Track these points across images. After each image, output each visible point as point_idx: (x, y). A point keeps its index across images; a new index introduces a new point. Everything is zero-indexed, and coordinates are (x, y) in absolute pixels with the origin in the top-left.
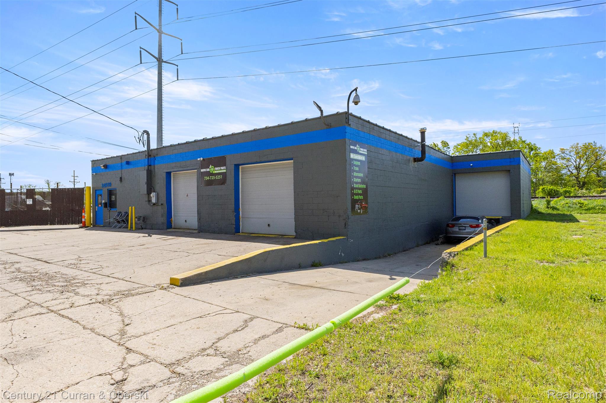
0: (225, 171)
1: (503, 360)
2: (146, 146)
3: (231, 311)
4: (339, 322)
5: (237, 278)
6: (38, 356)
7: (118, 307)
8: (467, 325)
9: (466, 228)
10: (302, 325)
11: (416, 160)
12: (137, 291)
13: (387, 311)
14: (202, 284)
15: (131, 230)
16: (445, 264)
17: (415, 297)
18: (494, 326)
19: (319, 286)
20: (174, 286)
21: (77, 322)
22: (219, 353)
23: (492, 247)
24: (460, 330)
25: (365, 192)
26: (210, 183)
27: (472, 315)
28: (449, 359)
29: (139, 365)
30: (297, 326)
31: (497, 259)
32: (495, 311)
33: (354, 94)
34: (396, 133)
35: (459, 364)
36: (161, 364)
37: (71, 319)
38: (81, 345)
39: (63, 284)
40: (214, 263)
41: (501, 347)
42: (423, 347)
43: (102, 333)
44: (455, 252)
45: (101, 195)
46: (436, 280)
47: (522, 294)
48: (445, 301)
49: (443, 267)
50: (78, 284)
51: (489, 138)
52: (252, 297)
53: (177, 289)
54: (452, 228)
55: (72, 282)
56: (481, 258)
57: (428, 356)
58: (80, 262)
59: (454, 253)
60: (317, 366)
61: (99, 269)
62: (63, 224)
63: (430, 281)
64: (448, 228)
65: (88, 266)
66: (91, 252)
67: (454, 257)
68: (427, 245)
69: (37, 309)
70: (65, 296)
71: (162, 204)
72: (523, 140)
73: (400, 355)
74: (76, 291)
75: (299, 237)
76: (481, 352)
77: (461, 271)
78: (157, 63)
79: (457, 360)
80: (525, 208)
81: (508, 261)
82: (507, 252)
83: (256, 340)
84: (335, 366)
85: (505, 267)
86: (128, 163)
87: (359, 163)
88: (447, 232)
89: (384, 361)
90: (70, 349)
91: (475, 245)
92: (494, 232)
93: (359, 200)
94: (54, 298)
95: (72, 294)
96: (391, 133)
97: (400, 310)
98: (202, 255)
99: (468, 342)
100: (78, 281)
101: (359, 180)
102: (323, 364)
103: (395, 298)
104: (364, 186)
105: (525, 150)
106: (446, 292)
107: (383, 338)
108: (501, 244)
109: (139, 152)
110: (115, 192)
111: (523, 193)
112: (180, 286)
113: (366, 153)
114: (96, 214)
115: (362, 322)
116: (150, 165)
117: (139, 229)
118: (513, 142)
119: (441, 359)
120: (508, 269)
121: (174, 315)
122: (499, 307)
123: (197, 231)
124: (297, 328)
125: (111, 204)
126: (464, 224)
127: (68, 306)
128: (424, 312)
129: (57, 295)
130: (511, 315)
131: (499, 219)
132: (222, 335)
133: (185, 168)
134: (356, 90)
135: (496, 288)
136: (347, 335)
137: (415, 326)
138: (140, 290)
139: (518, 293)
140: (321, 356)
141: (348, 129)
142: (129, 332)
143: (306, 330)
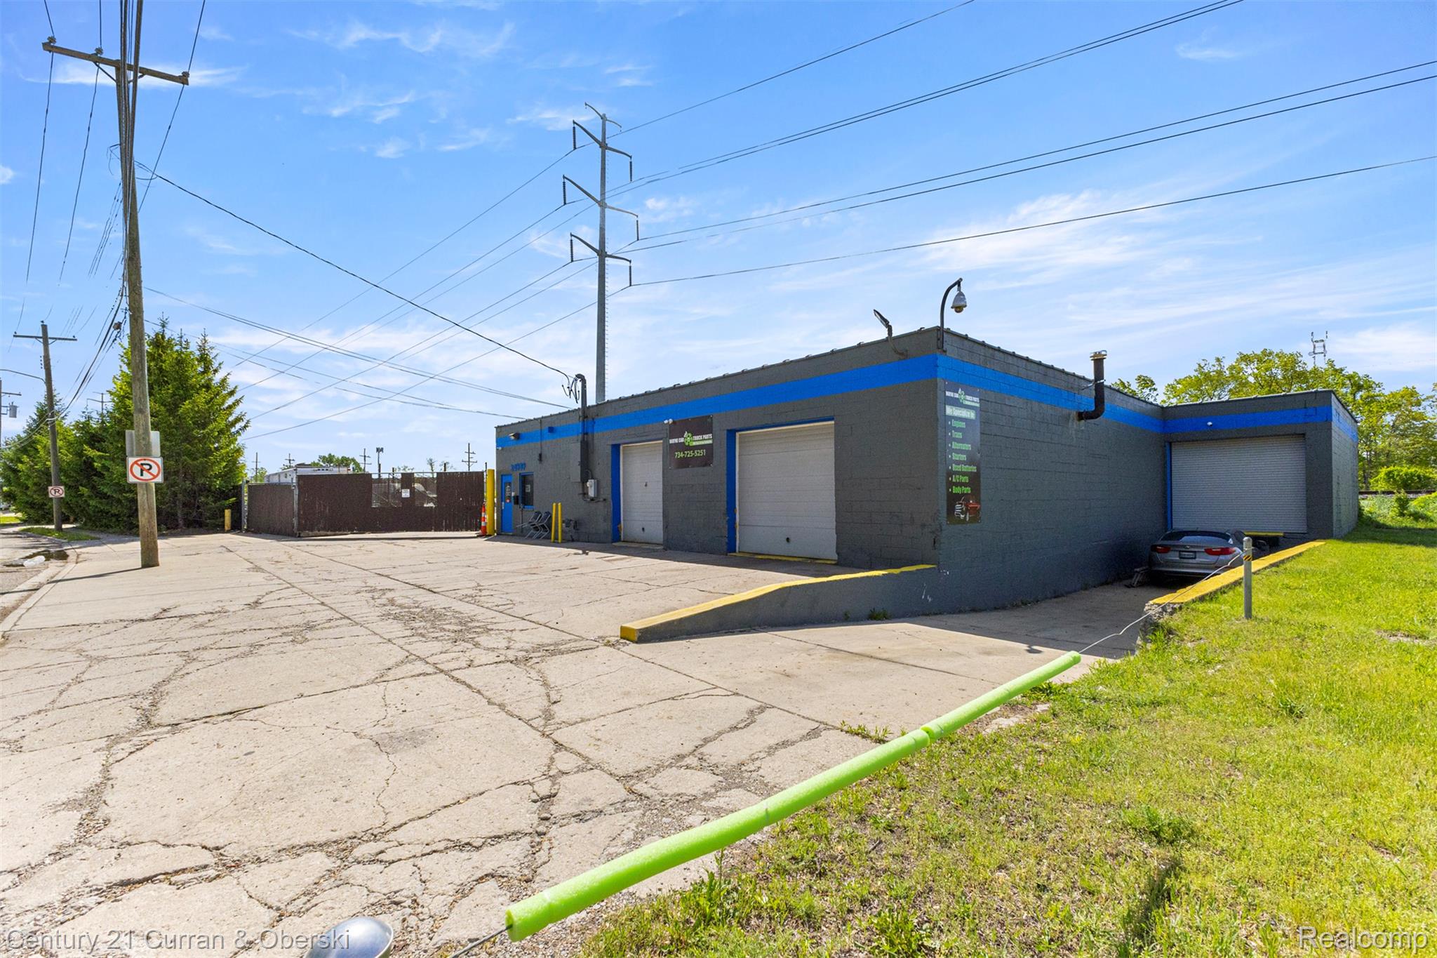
0: (710, 442)
1: (1305, 843)
2: (580, 401)
3: (726, 693)
4: (939, 730)
5: (733, 633)
6: (423, 742)
7: (540, 671)
8: (1211, 759)
9: (1198, 555)
10: (856, 728)
11: (1081, 416)
12: (568, 646)
13: (1026, 714)
14: (673, 640)
15: (555, 543)
16: (1151, 627)
17: (1087, 690)
18: (1277, 766)
19: (885, 656)
20: (628, 642)
21: (479, 692)
22: (706, 765)
23: (1262, 597)
24: (1194, 767)
25: (975, 479)
26: (684, 463)
27: (1222, 739)
28: (1172, 825)
29: (575, 773)
30: (845, 728)
31: (1277, 622)
32: (1278, 735)
33: (954, 292)
34: (1040, 364)
35: (1196, 839)
36: (611, 774)
37: (469, 686)
38: (485, 729)
39: (456, 628)
40: (692, 605)
41: (1297, 812)
42: (1109, 794)
43: (516, 712)
44: (1175, 604)
45: (510, 484)
46: (1132, 658)
47: (1346, 702)
48: (1155, 704)
49: (1146, 633)
50: (477, 630)
51: (1252, 367)
52: (760, 669)
53: (633, 648)
54: (1163, 555)
55: (470, 624)
56: (1237, 620)
57: (1122, 814)
58: (480, 594)
59: (1171, 606)
60: (889, 808)
61: (508, 606)
62: (454, 531)
63: (1118, 661)
64: (1154, 553)
65: (491, 599)
66: (495, 577)
67: (1171, 614)
68: (1106, 586)
69: (420, 667)
70: (460, 648)
71: (605, 500)
72: (1337, 367)
73: (1060, 805)
74: (475, 640)
75: (844, 563)
76: (1248, 820)
77: (1189, 645)
78: (597, 259)
79: (1193, 831)
80: (1342, 515)
81: (1306, 628)
82: (1302, 609)
83: (770, 747)
84: (923, 813)
85: (1299, 640)
86: (551, 430)
87: (963, 425)
88: (1151, 562)
89: (1025, 814)
90: (469, 735)
91: (1222, 590)
92: (1267, 564)
93: (963, 494)
94: (444, 650)
95: (470, 646)
96: (1028, 364)
97: (1055, 715)
98: (672, 588)
99: (1215, 795)
100: (478, 624)
101: (963, 457)
102: (899, 805)
103: (1043, 690)
104: (974, 469)
105: (1344, 390)
106: (1157, 685)
107: (1021, 768)
108: (1285, 592)
109: (569, 411)
110: (530, 478)
111: (1338, 483)
112: (637, 643)
113: (978, 405)
114: (501, 513)
115: (974, 733)
116: (587, 434)
117: (568, 541)
118: (1310, 373)
119: (1153, 825)
120: (1306, 646)
121: (629, 692)
122: (1289, 726)
123: (662, 547)
124: (847, 732)
125: (524, 499)
126: (1192, 547)
127: (464, 665)
128: (1109, 723)
129: (448, 645)
130: (1318, 746)
131: (1277, 538)
132: (711, 734)
133: (645, 438)
134: (958, 283)
135: (1279, 685)
136: (946, 755)
137: (1091, 750)
138: (573, 644)
139: (1335, 698)
140: (895, 791)
141: (941, 360)
142: (557, 714)
143: (864, 737)
